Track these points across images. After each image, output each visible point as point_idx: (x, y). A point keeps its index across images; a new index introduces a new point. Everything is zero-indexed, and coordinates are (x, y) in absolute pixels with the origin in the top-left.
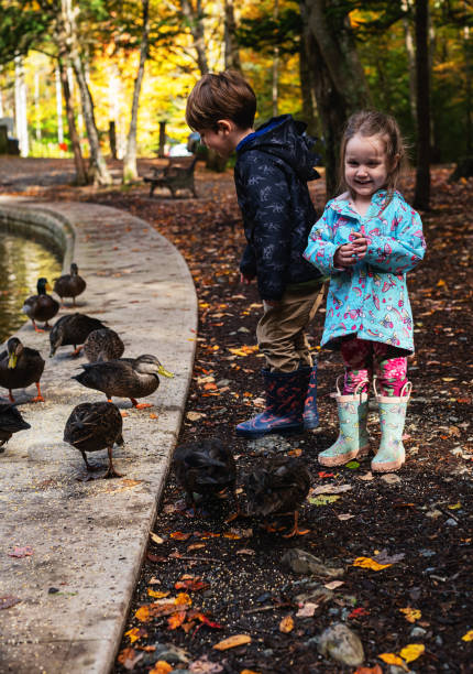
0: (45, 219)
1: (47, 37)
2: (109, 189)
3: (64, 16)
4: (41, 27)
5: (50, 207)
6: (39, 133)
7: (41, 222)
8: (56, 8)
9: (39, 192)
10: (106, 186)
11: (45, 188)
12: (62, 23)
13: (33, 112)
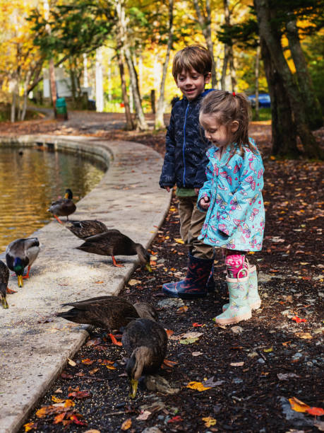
0: (102, 152)
1: (109, 36)
2: (145, 133)
3: (119, 23)
4: (105, 31)
5: (106, 144)
6: (110, 97)
7: (99, 153)
8: (116, 19)
9: (103, 134)
10: (144, 130)
11: (107, 132)
12: (119, 28)
13: (107, 84)
